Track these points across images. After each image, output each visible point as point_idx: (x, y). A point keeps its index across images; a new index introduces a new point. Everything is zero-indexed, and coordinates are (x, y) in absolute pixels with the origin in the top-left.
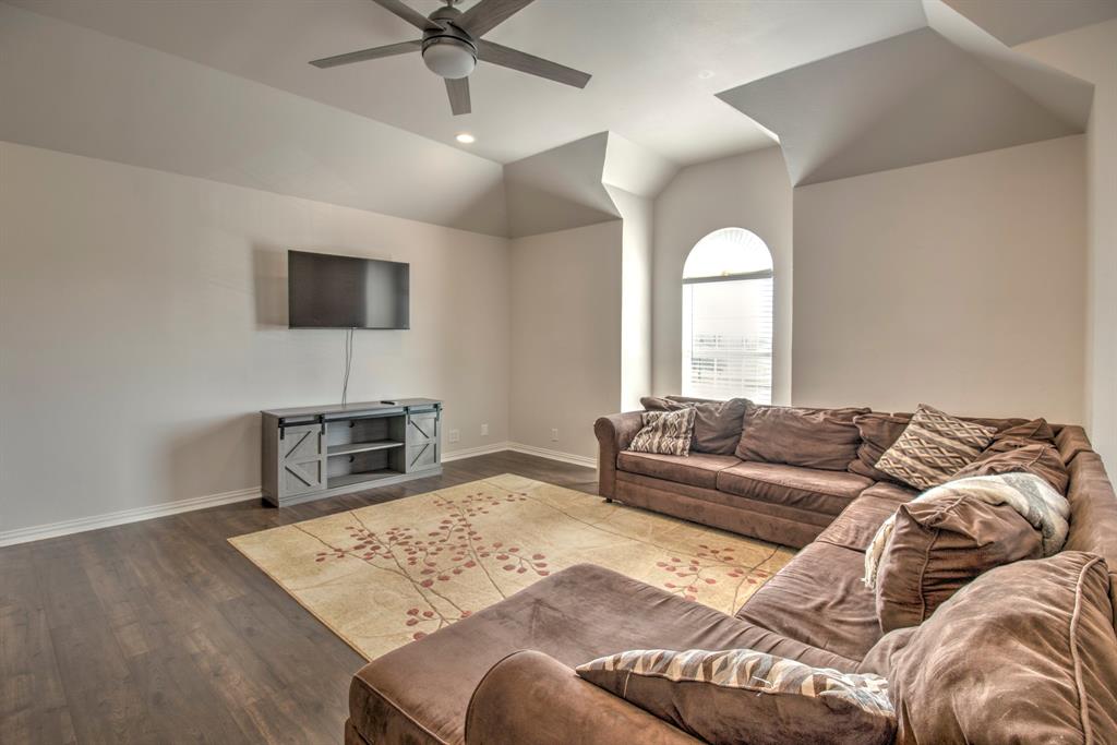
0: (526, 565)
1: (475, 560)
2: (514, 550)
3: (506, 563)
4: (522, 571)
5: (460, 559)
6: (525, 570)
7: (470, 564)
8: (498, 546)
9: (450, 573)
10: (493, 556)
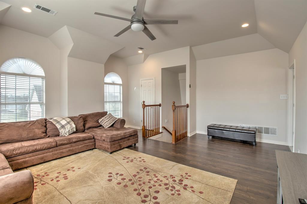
0: (115, 176)
1: (134, 177)
2: (119, 183)
3: (122, 177)
4: (117, 174)
5: (139, 178)
6: (116, 174)
7: (135, 176)
8: (126, 186)
9: (141, 172)
10: (127, 180)
